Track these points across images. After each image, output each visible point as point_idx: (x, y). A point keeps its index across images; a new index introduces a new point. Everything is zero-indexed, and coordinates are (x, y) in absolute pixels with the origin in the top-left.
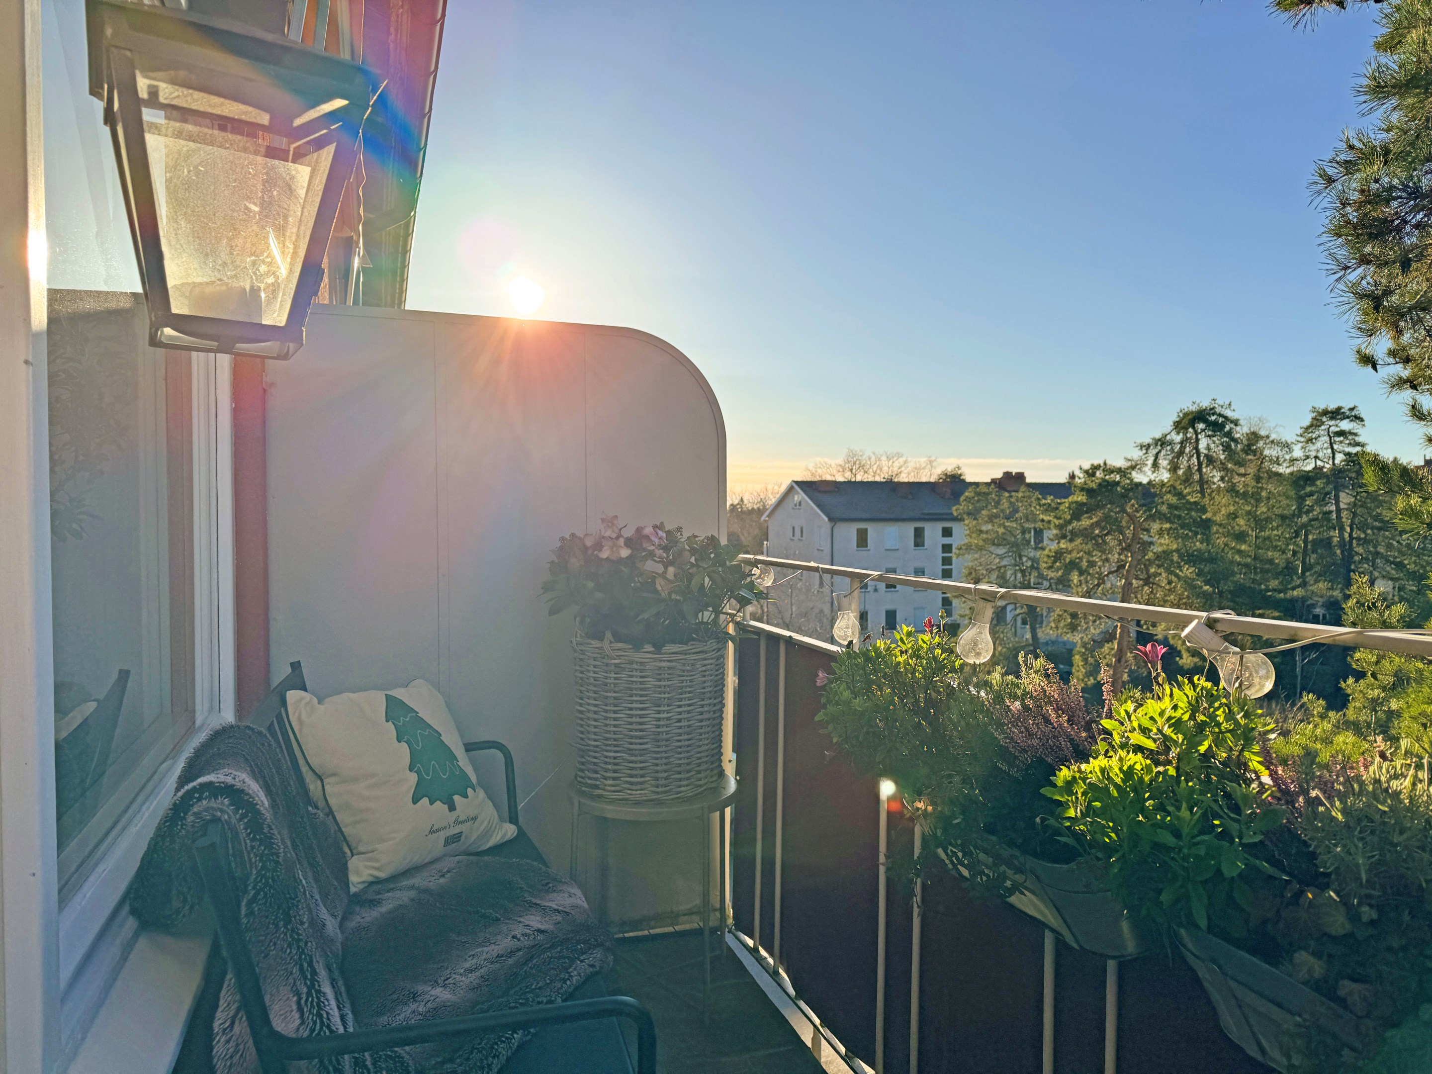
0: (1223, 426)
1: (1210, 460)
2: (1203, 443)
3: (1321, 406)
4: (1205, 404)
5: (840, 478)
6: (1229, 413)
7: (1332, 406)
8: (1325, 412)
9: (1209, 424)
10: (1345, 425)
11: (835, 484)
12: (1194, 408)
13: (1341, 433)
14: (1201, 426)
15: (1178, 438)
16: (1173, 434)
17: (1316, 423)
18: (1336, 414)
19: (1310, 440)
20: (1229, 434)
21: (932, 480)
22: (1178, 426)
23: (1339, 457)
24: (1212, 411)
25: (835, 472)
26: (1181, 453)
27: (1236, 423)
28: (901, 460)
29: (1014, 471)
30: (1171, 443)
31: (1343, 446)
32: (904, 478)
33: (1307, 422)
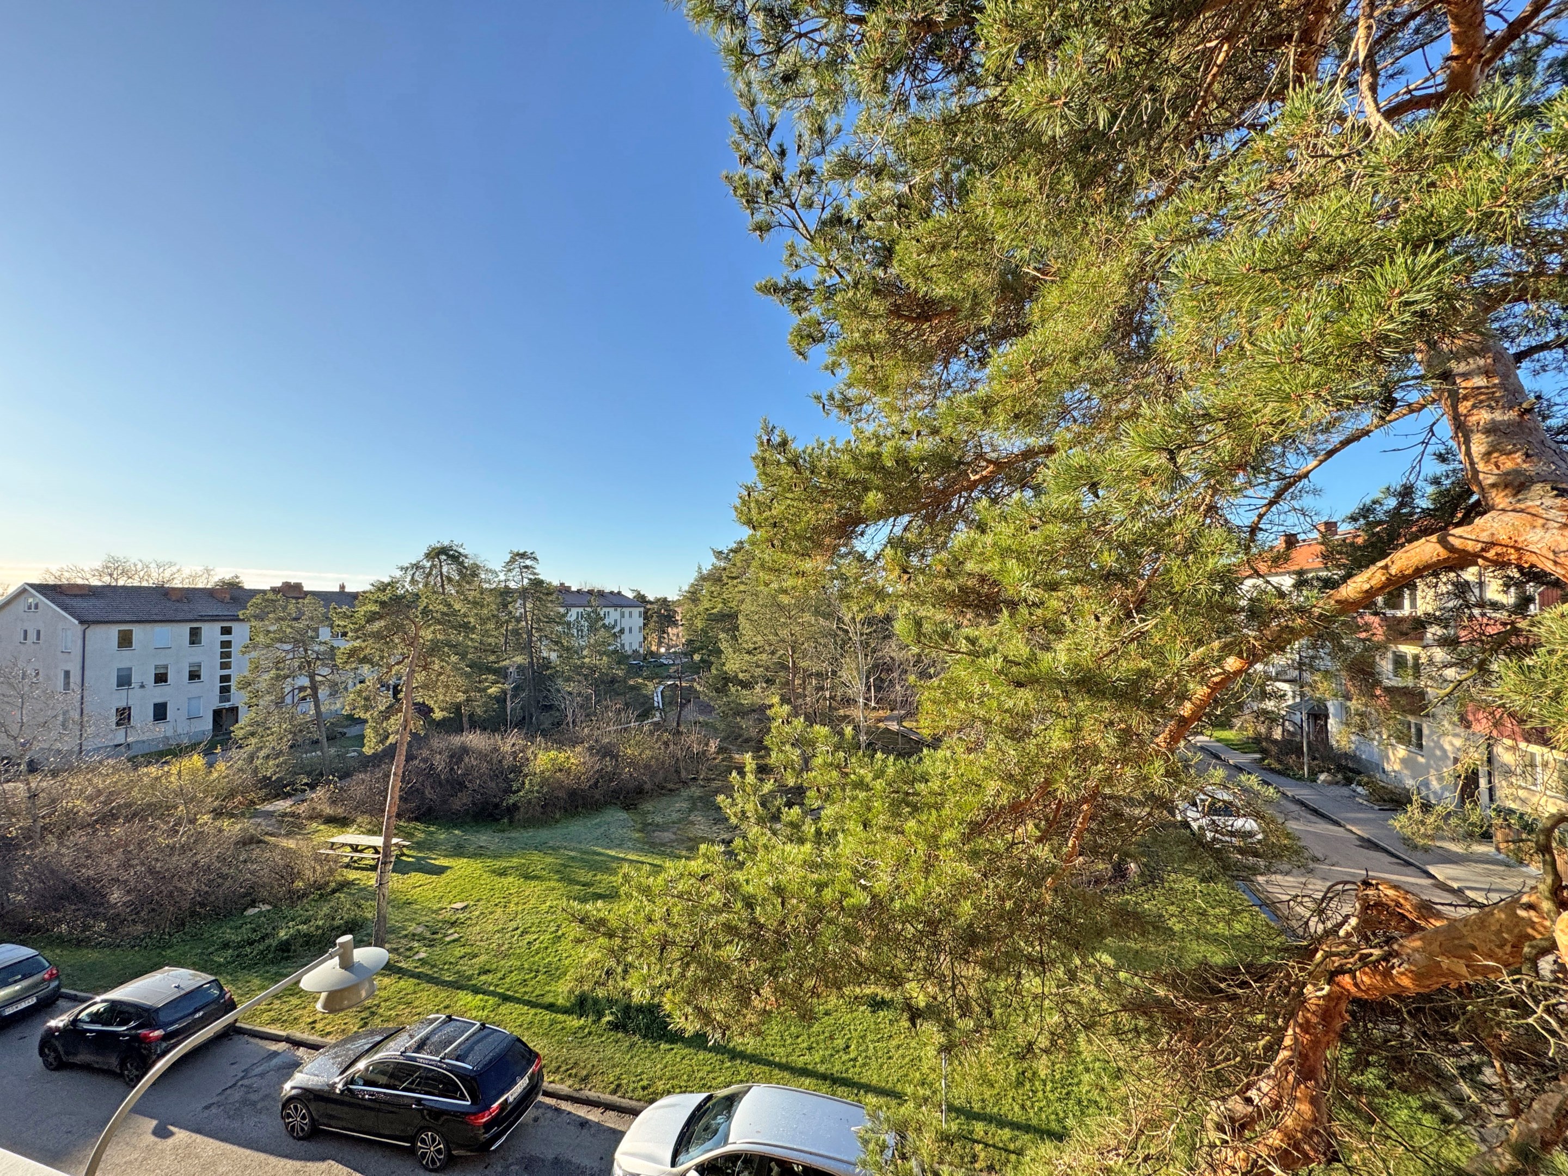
0: (458, 558)
1: (450, 580)
2: (445, 569)
3: (516, 551)
4: (446, 543)
5: (95, 582)
6: (461, 550)
7: (521, 551)
8: (518, 554)
9: (449, 556)
10: (528, 562)
11: (90, 587)
12: (438, 545)
13: (527, 567)
14: (443, 557)
15: (429, 565)
16: (425, 562)
17: (513, 560)
18: (523, 555)
19: (510, 570)
20: (462, 563)
21: (209, 586)
22: (428, 556)
23: (526, 581)
24: (451, 548)
25: (88, 576)
26: (430, 574)
27: (466, 557)
28: (174, 569)
29: (293, 581)
30: (423, 567)
31: (528, 575)
32: (177, 584)
33: (508, 559)
